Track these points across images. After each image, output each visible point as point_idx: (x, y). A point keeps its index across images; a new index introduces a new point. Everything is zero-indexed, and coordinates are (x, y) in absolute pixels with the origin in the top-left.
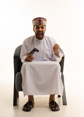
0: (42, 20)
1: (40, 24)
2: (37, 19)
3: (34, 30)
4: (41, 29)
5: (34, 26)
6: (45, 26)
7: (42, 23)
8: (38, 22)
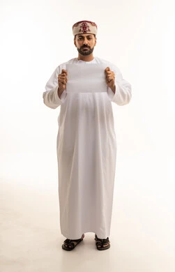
0: (89, 24)
1: (85, 32)
2: (80, 25)
3: (75, 44)
4: (86, 42)
5: (75, 36)
6: (95, 35)
7: (89, 30)
8: (82, 29)
